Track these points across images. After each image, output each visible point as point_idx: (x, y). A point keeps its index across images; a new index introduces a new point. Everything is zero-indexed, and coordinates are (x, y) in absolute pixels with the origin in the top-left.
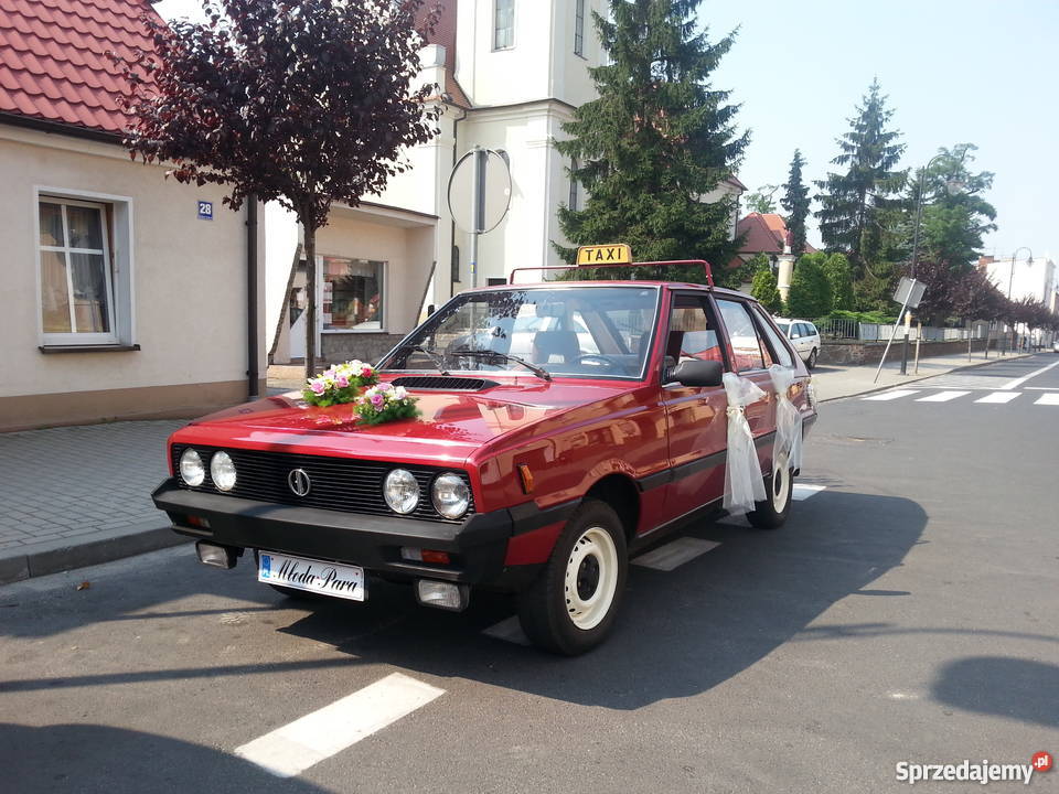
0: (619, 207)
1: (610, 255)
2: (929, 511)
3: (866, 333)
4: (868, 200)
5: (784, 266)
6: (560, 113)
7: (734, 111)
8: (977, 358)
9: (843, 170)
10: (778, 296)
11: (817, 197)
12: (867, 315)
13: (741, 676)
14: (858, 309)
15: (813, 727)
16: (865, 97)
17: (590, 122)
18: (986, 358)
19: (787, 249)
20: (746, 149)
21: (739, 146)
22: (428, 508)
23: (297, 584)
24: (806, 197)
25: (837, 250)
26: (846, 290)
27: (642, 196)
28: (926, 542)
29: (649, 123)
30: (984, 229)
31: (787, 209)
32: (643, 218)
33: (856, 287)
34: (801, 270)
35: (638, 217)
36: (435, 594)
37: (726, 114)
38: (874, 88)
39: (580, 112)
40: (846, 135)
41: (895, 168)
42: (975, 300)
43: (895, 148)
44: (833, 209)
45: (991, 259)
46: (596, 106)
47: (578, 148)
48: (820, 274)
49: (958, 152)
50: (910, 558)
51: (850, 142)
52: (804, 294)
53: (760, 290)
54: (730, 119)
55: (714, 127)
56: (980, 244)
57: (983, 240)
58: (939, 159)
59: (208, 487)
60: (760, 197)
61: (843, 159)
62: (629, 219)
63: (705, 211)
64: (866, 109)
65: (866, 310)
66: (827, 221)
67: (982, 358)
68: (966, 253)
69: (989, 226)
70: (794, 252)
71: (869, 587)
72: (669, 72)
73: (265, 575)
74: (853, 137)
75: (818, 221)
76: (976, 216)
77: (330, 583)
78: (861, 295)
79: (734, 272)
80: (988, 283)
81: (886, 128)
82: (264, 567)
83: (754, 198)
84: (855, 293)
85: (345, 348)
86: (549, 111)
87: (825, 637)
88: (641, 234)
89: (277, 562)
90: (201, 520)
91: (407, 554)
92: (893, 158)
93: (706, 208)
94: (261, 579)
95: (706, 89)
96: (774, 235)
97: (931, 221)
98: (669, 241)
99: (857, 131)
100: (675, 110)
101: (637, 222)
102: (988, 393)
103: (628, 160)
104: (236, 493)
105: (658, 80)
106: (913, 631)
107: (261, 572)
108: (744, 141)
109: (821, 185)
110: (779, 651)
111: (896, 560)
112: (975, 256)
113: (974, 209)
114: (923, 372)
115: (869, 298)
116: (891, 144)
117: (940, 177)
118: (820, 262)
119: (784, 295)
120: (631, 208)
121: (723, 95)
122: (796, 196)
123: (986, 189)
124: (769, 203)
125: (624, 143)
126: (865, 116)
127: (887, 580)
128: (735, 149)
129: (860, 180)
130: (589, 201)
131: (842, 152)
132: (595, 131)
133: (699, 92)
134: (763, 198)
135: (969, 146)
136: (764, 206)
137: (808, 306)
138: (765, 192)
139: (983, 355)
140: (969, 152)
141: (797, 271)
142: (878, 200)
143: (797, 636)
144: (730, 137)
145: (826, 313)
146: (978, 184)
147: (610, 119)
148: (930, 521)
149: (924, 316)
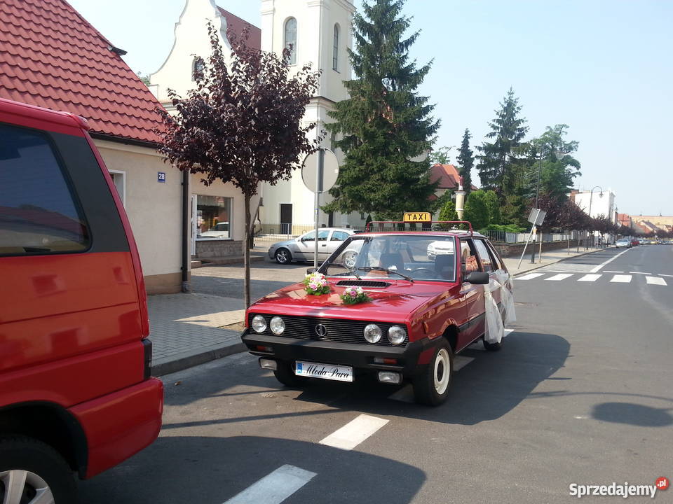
0: (365, 164)
1: (421, 218)
2: (570, 341)
3: (510, 238)
4: (507, 158)
5: (459, 197)
6: (325, 105)
7: (432, 108)
8: (572, 252)
9: (493, 141)
10: (457, 216)
11: (477, 157)
12: (509, 227)
13: (511, 412)
14: (503, 224)
15: (548, 429)
16: (505, 98)
17: (346, 112)
18: (578, 252)
19: (461, 188)
20: (438, 130)
21: (434, 128)
22: (385, 340)
23: (317, 376)
24: (472, 157)
25: (490, 188)
26: (496, 212)
27: (380, 158)
28: (572, 356)
29: (381, 114)
30: (573, 175)
31: (460, 163)
32: (380, 170)
33: (501, 210)
34: (470, 201)
35: (375, 170)
36: (386, 378)
37: (427, 110)
38: (511, 93)
39: (338, 105)
40: (494, 120)
41: (522, 141)
42: (571, 218)
43: (522, 129)
44: (487, 163)
45: (577, 191)
46: (349, 103)
47: (339, 128)
48: (481, 203)
49: (557, 129)
50: (567, 363)
51: (497, 125)
52: (472, 215)
53: (446, 212)
54: (429, 113)
55: (420, 117)
56: (571, 184)
57: (573, 181)
58: (546, 133)
59: (268, 332)
60: (440, 154)
61: (492, 135)
62: (370, 171)
63: (416, 166)
64: (506, 105)
65: (507, 224)
66: (484, 171)
67: (575, 252)
68: (563, 189)
69: (577, 173)
70: (464, 190)
71: (552, 376)
72: (393, 85)
73: (299, 372)
74: (498, 121)
75: (478, 171)
76: (569, 167)
77: (335, 374)
78: (504, 214)
79: (432, 203)
80: (578, 208)
81: (517, 117)
82: (299, 368)
83: (437, 154)
84: (501, 213)
85: (209, 249)
86: (318, 104)
87: (539, 397)
88: (378, 180)
89: (306, 366)
90: (266, 347)
91: (377, 360)
92: (522, 135)
93: (416, 164)
94: (297, 374)
95: (416, 96)
96: (450, 178)
97: (542, 169)
98: (395, 184)
99: (501, 118)
100: (398, 108)
101: (375, 173)
102: (584, 275)
103: (369, 136)
104: (283, 335)
105: (386, 90)
106: (577, 393)
107: (296, 371)
108: (437, 125)
109: (480, 149)
110: (523, 402)
111: (561, 365)
112: (569, 191)
113: (567, 163)
114: (543, 261)
115: (509, 216)
116: (521, 126)
117: (547, 144)
118: (481, 196)
119: (460, 216)
120: (372, 165)
121: (425, 99)
122: (466, 155)
123: (574, 151)
124: (446, 157)
125: (367, 126)
126: (505, 109)
127: (559, 373)
128: (431, 130)
129: (502, 147)
130: (345, 159)
131: (492, 130)
132: (348, 117)
133: (411, 97)
134: (442, 155)
135: (563, 126)
136: (443, 159)
137: (475, 222)
138: (443, 151)
139: (575, 250)
140: (564, 129)
141: (467, 202)
142: (512, 159)
143: (528, 396)
144: (430, 123)
145: (485, 226)
146: (570, 148)
147: (358, 111)
148: (571, 346)
149: (544, 229)
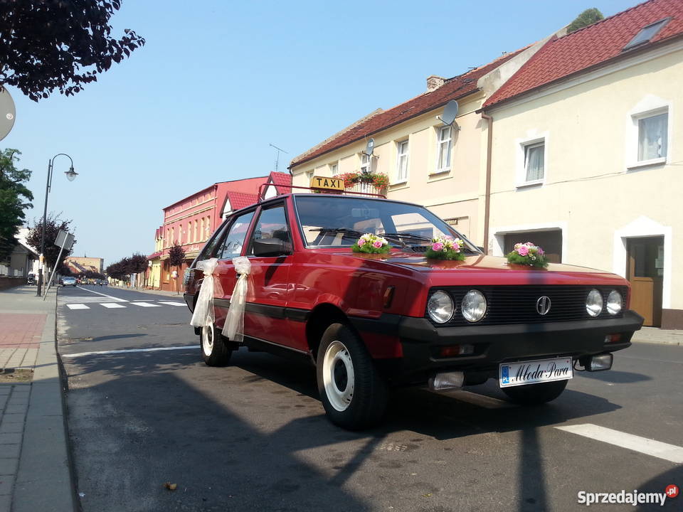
1: (333, 184)
22: (606, 311)
73: (505, 382)
77: (553, 372)
82: (504, 376)
89: (514, 368)
90: (461, 347)
91: (606, 339)
94: (502, 385)
104: (484, 321)
107: (501, 380)
